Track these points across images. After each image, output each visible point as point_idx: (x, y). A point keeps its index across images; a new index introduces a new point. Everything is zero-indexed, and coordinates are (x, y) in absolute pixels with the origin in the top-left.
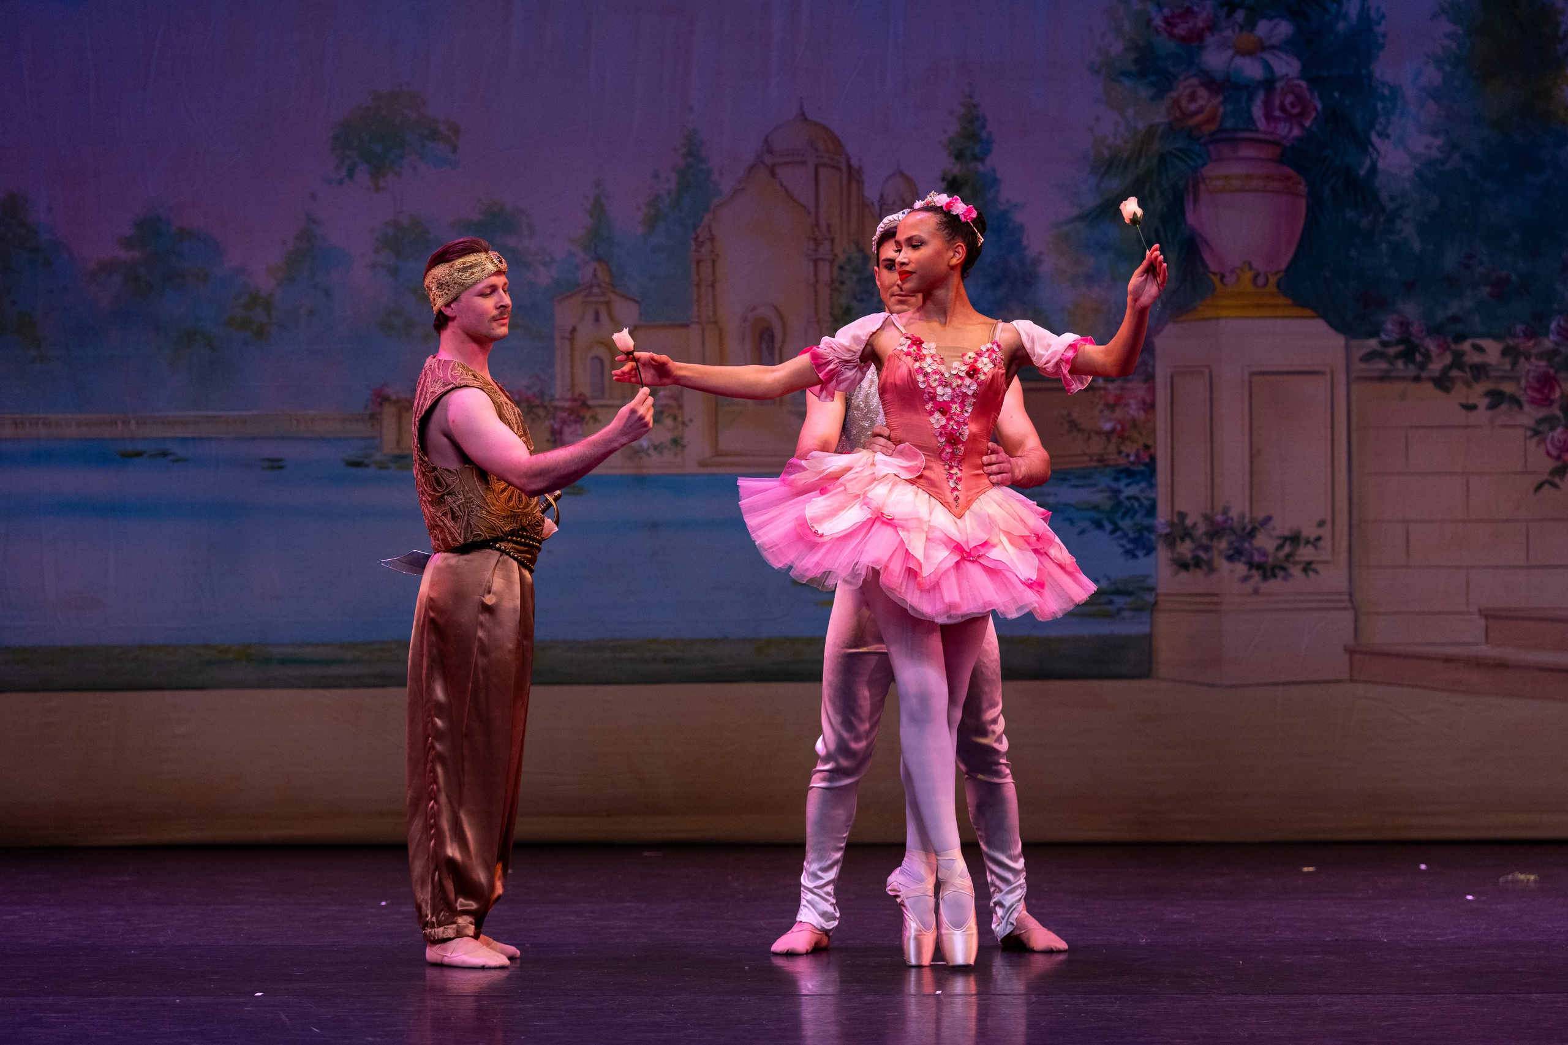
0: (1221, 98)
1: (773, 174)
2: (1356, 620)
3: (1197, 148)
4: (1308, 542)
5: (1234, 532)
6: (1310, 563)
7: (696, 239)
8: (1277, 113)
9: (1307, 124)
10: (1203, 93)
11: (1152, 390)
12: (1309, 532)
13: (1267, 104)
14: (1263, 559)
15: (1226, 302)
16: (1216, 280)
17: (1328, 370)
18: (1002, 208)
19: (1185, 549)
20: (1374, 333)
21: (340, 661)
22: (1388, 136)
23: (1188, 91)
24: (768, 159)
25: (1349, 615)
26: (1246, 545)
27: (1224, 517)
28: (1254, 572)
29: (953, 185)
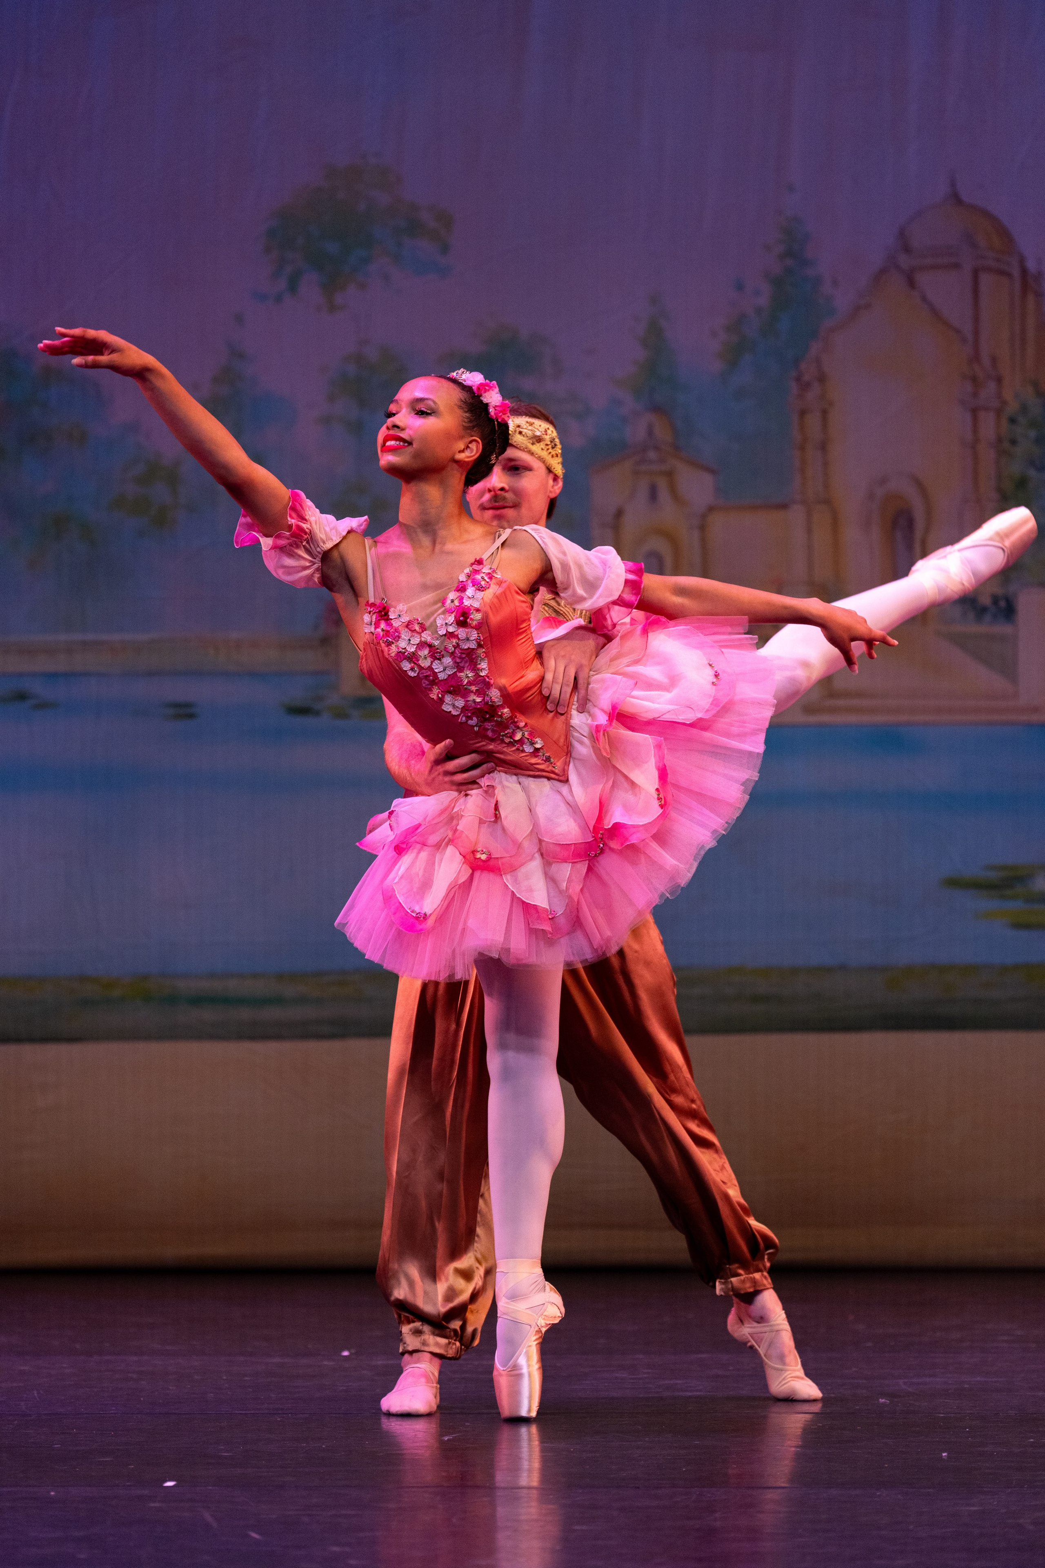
1: (911, 283)
7: (798, 379)
21: (278, 1001)
24: (904, 260)
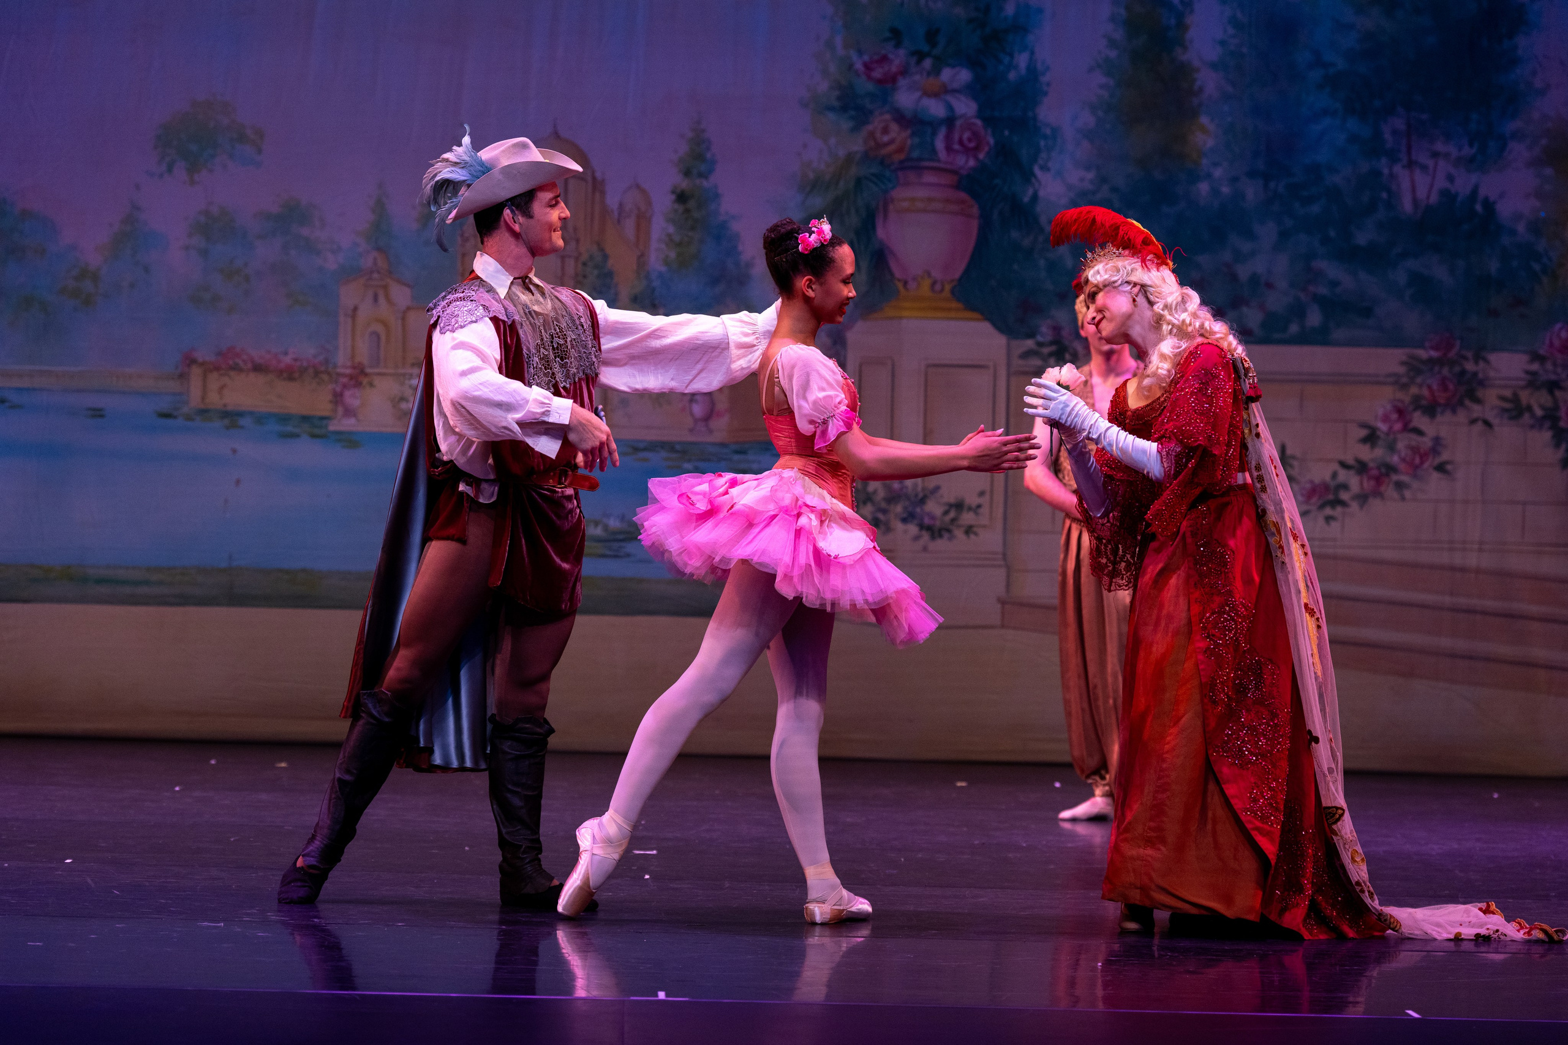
0: (909, 132)
2: (1008, 576)
3: (888, 173)
4: (970, 509)
5: (908, 499)
6: (972, 527)
7: (462, 235)
8: (956, 147)
9: (980, 159)
10: (894, 127)
12: (972, 500)
13: (948, 138)
14: (932, 523)
15: (908, 305)
16: (900, 285)
17: (991, 364)
18: (722, 217)
20: (1031, 335)
21: (147, 583)
22: (1048, 170)
23: (882, 125)
25: (1002, 572)
26: (918, 510)
28: (924, 532)
29: (682, 197)
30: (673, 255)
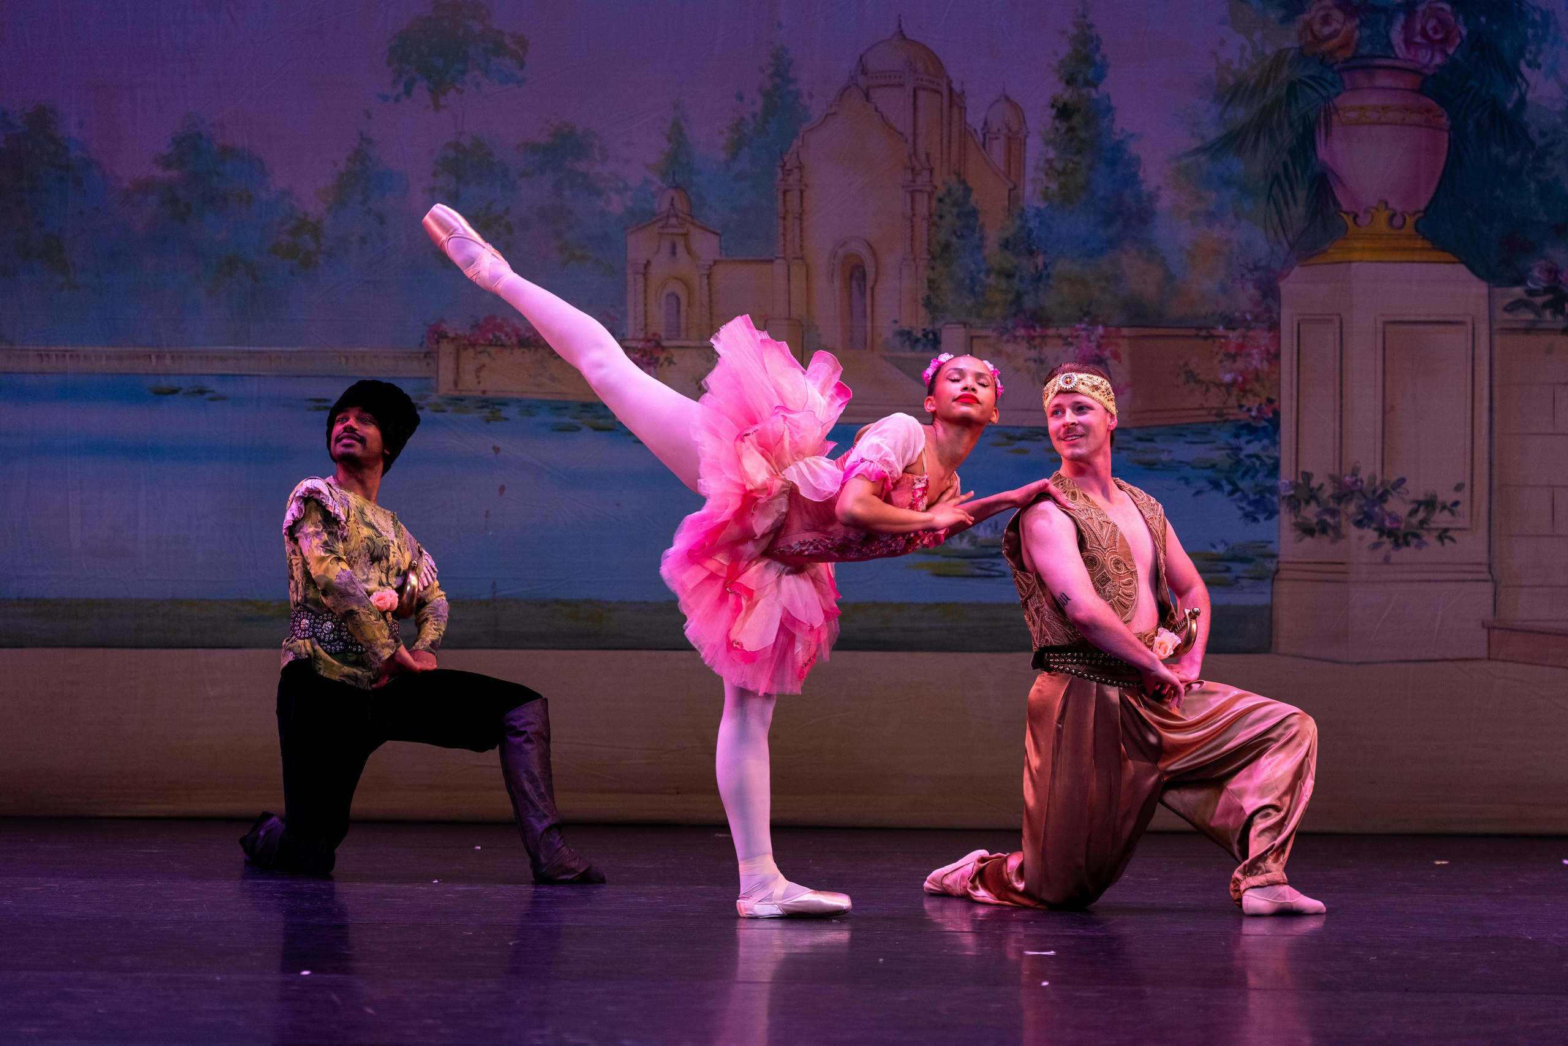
0: (1357, 21)
1: (868, 98)
2: (1495, 594)
3: (1329, 76)
4: (1444, 507)
5: (1364, 496)
6: (1446, 530)
7: (783, 167)
8: (1418, 39)
9: (1451, 51)
10: (1338, 15)
11: (1277, 339)
12: (1446, 496)
13: (1407, 28)
14: (1395, 526)
15: (1360, 245)
16: (1349, 220)
17: (1468, 320)
18: (1117, 138)
19: (1310, 512)
20: (1520, 281)
22: (1539, 66)
23: (1321, 13)
24: (862, 80)
25: (1488, 588)
26: (1377, 509)
27: (1354, 479)
28: (1385, 539)
29: (1064, 112)
30: (1054, 186)
